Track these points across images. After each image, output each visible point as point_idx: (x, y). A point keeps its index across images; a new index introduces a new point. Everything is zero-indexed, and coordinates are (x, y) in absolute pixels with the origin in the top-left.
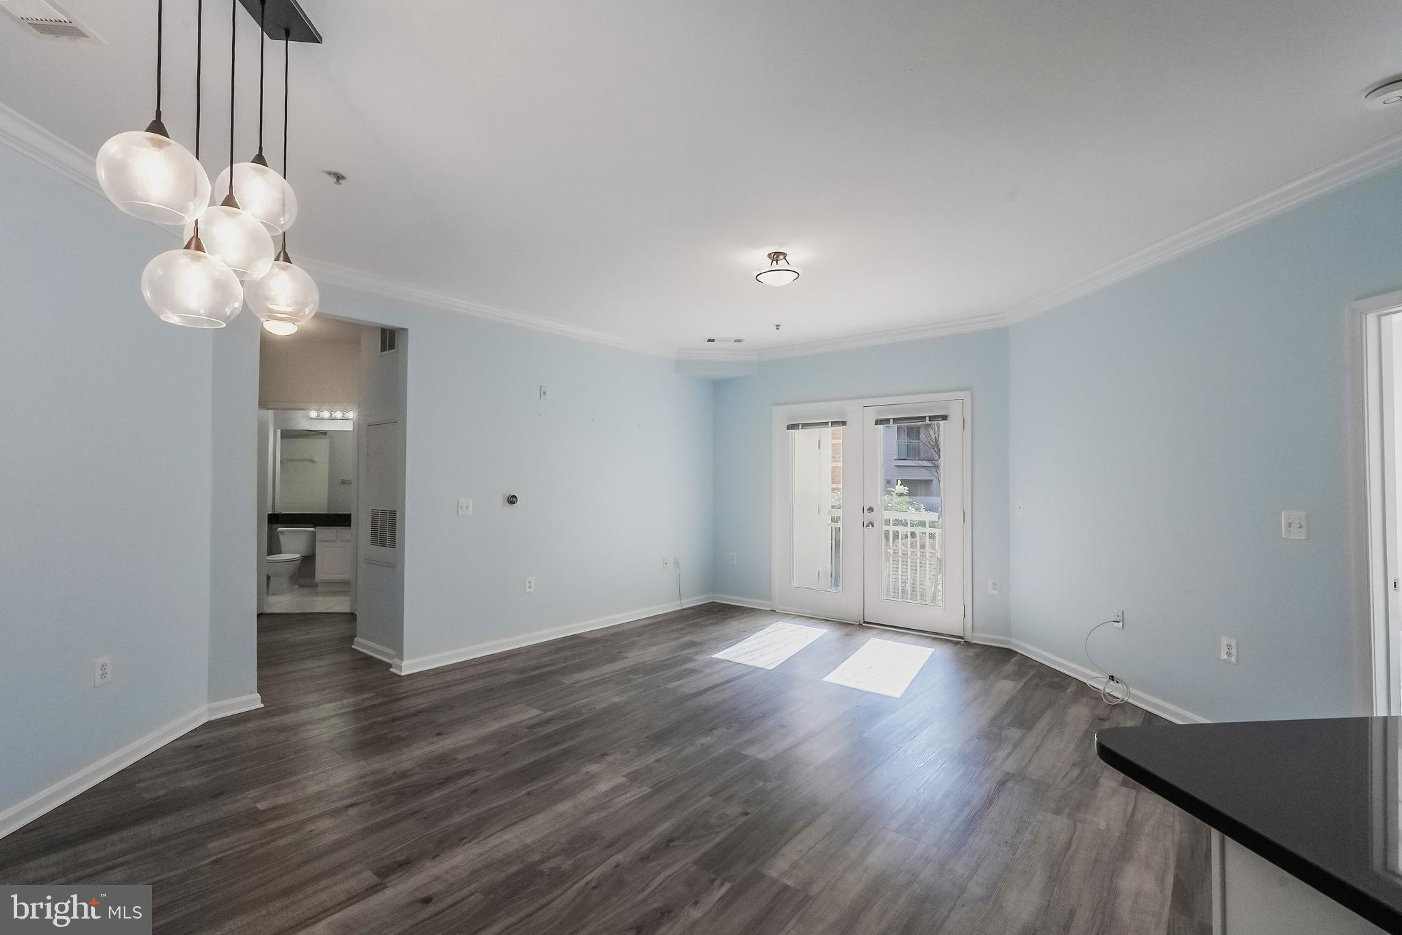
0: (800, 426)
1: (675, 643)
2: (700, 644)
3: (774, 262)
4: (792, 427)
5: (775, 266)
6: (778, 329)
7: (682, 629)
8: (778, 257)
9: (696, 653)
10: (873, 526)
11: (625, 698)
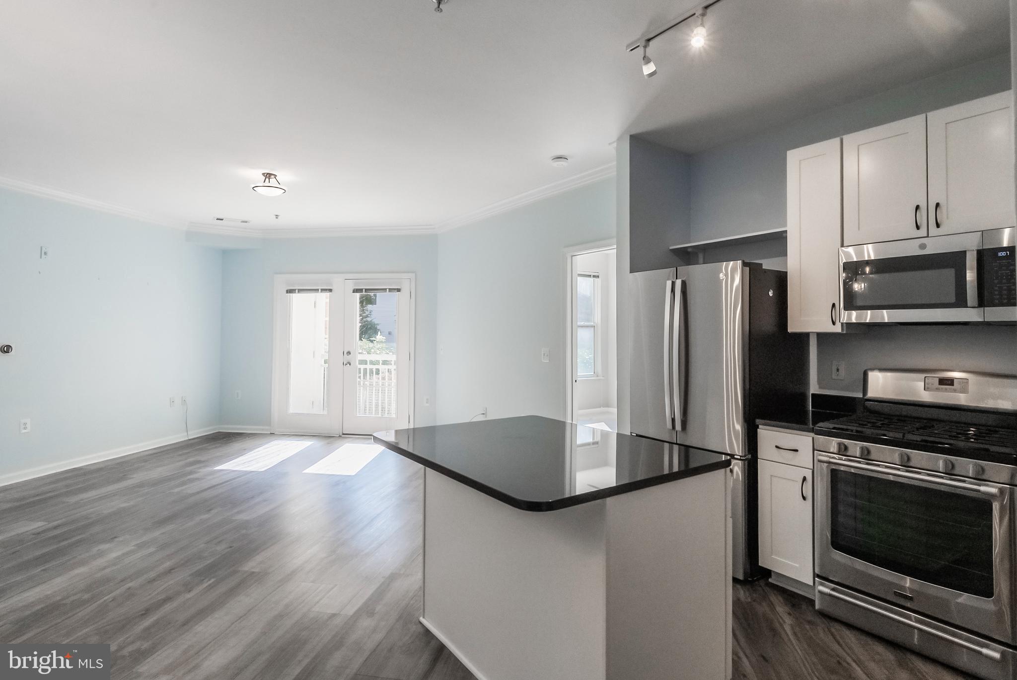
0: (297, 291)
1: (181, 463)
2: (204, 462)
3: (267, 179)
4: (290, 291)
5: (267, 184)
6: (277, 218)
7: (189, 453)
8: (270, 177)
9: (200, 468)
10: (350, 364)
11: (132, 503)
